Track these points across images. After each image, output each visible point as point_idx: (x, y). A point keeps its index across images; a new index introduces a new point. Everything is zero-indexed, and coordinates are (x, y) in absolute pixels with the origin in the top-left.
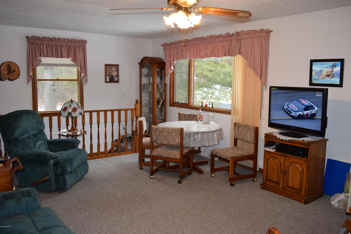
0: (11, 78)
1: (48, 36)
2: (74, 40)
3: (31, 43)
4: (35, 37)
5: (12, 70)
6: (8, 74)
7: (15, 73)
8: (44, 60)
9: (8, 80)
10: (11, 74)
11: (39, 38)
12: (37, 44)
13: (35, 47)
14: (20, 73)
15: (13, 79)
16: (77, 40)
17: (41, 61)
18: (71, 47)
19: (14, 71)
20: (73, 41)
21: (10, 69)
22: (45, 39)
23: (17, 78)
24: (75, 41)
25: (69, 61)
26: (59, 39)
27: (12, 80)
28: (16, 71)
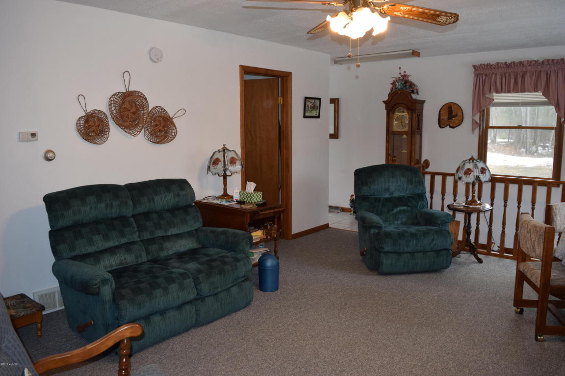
0: (452, 125)
1: (503, 61)
2: (548, 60)
3: (480, 74)
4: (484, 65)
5: (453, 114)
6: (449, 120)
7: (456, 118)
8: (498, 97)
9: (448, 127)
10: (452, 119)
11: (489, 66)
12: (486, 75)
13: (484, 79)
14: (463, 117)
15: (455, 126)
16: (553, 60)
17: (493, 100)
18: (542, 74)
19: (456, 116)
20: (546, 63)
21: (452, 113)
22: (499, 65)
23: (460, 125)
24: (550, 62)
25: (538, 96)
26: (521, 63)
27: (453, 128)
28: (458, 114)
